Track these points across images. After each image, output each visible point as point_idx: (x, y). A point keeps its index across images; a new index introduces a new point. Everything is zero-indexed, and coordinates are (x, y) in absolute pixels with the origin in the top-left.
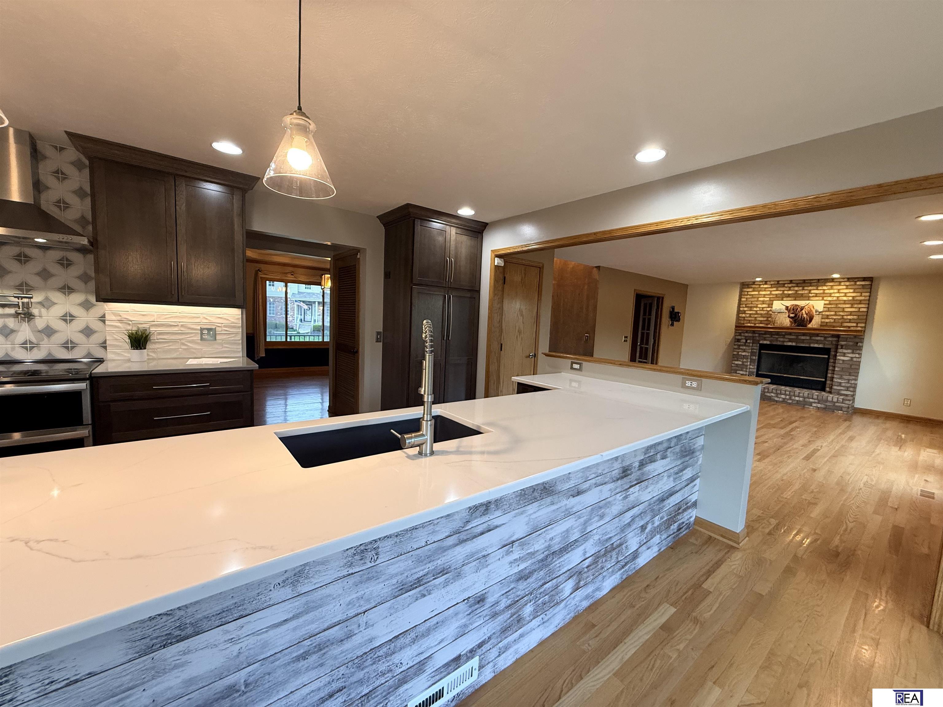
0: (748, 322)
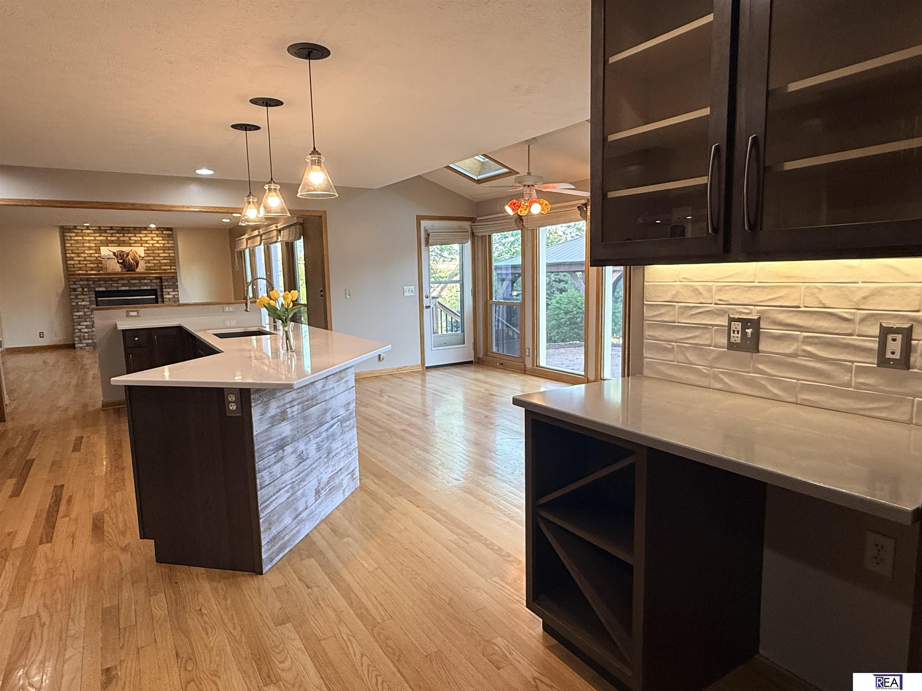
0: (79, 269)
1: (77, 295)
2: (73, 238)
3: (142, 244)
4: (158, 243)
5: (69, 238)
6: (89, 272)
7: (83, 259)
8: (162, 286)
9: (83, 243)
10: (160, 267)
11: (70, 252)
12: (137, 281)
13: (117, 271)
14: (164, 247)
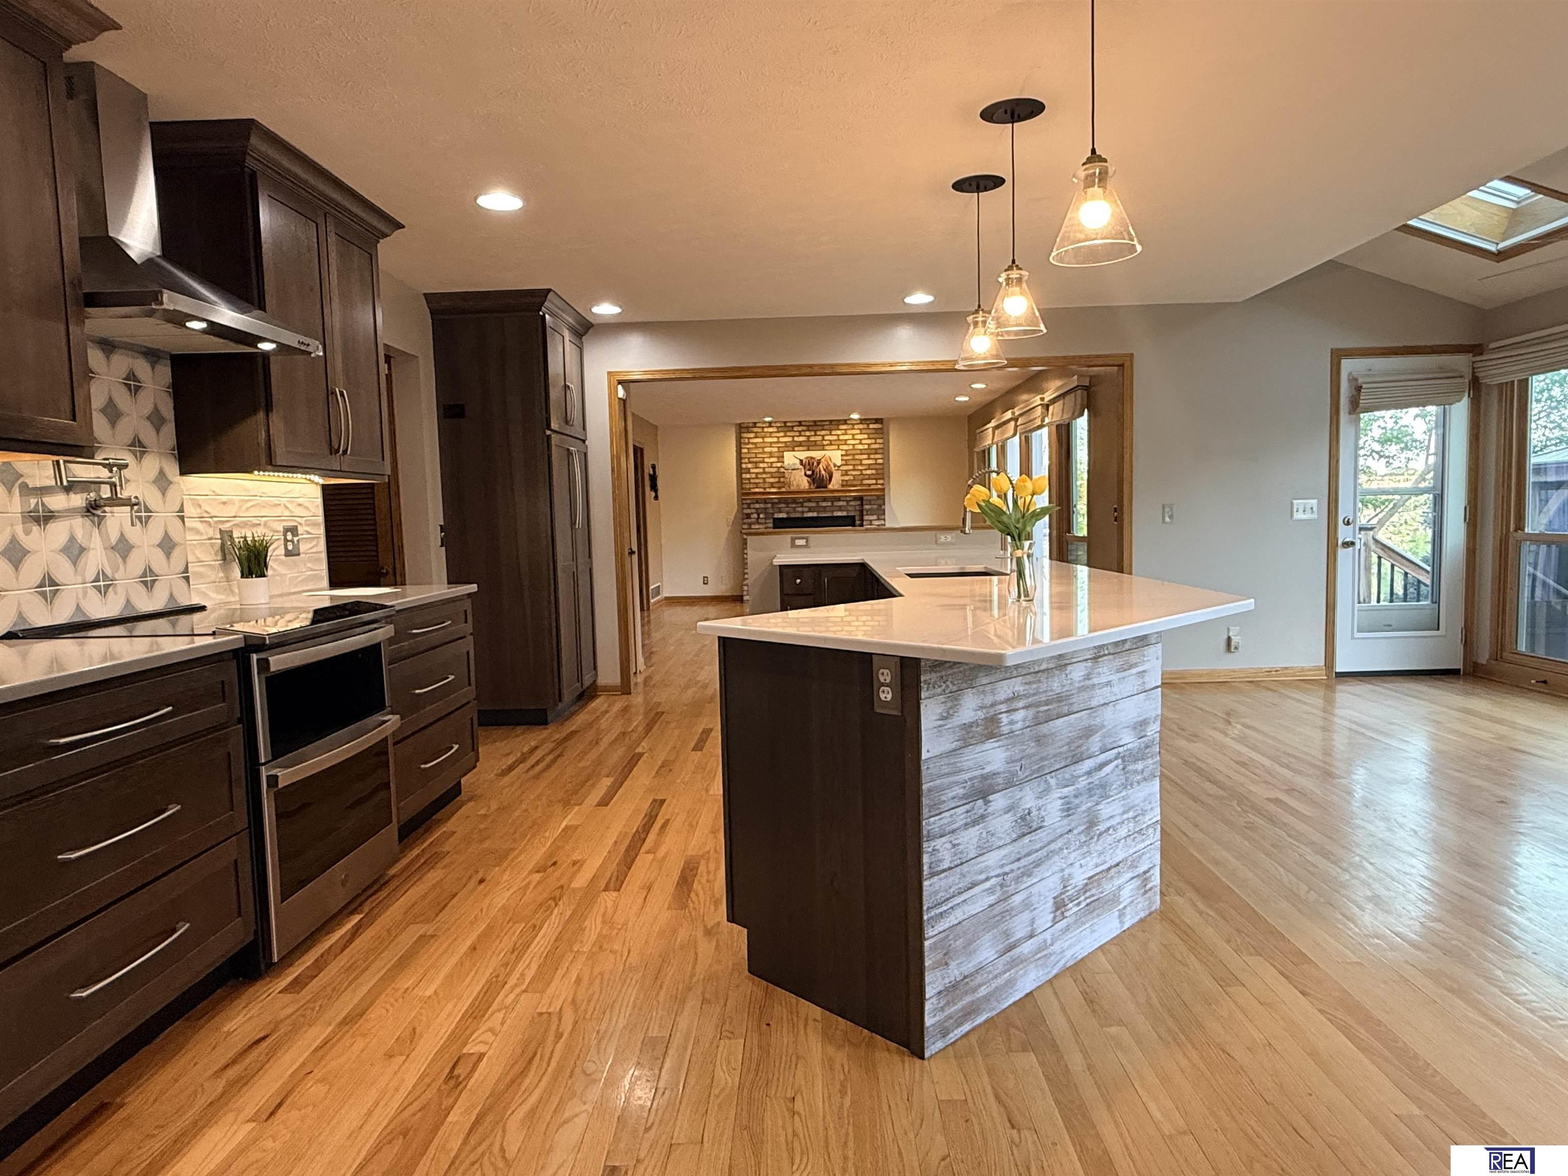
0: (755, 485)
1: (750, 524)
2: (751, 441)
3: (839, 445)
4: (861, 443)
5: (747, 441)
6: (768, 490)
7: (761, 470)
8: (861, 511)
9: (763, 448)
10: (862, 480)
11: (746, 460)
12: (829, 504)
13: (802, 488)
14: (869, 449)
